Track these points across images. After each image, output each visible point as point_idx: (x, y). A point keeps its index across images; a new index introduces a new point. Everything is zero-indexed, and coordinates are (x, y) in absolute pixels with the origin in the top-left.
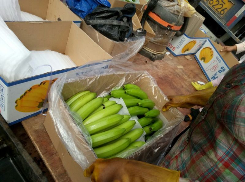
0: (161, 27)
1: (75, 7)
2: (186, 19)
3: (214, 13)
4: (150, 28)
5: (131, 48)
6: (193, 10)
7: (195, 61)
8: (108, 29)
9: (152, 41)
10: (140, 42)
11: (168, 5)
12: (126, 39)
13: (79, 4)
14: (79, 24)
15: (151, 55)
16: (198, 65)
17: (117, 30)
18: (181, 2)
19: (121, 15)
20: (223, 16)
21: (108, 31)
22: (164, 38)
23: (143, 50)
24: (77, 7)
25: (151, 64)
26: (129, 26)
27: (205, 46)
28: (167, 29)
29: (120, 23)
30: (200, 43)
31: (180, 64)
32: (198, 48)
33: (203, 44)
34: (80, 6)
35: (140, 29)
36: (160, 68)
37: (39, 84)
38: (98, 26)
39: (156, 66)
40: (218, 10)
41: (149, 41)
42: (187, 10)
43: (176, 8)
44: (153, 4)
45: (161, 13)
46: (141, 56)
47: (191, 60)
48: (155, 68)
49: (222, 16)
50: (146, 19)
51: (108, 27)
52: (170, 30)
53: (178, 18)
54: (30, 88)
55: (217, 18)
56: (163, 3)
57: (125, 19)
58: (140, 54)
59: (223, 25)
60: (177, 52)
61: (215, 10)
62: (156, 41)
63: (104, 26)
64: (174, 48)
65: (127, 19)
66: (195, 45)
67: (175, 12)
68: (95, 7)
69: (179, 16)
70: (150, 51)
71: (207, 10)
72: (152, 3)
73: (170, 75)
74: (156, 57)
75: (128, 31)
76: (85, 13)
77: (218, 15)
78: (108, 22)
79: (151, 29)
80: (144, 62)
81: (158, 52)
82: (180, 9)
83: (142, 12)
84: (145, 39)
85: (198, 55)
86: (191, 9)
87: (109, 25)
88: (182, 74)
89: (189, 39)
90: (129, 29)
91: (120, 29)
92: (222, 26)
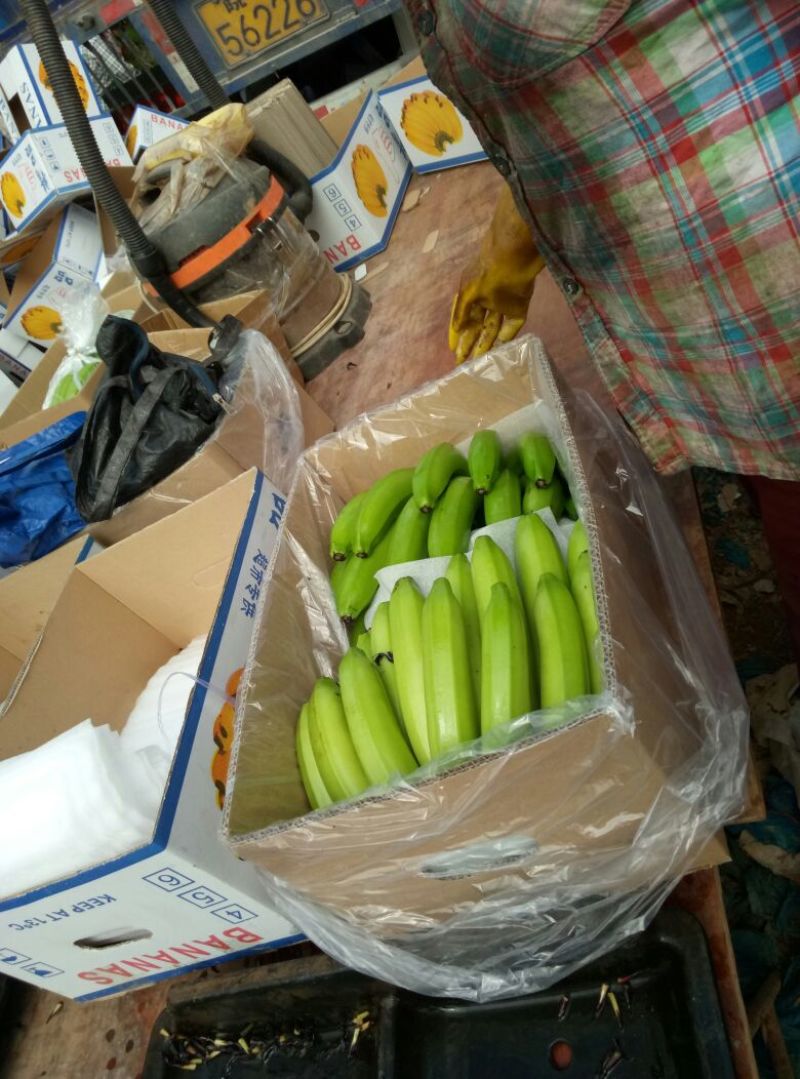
0: (244, 258)
1: (32, 536)
2: (256, 152)
3: (296, 38)
4: (231, 299)
5: (263, 397)
6: (231, 111)
7: (439, 176)
8: (152, 448)
9: (282, 314)
10: (258, 352)
11: (173, 200)
12: (216, 397)
13: (26, 517)
14: (95, 546)
15: (335, 336)
16: (457, 171)
17: (170, 416)
18: (184, 146)
19: (128, 382)
20: (322, 8)
21: (159, 451)
22: (289, 264)
23: (301, 361)
24: (32, 529)
25: (368, 348)
26: (177, 369)
27: (395, 118)
28: (259, 236)
29: (150, 394)
30: (377, 135)
31: (420, 239)
32: (393, 148)
33: (388, 124)
34: (36, 518)
35: (211, 338)
36: (396, 321)
37: (216, 748)
38: (129, 481)
39: (385, 332)
40: (292, 18)
41: (275, 324)
42: (219, 133)
43: (195, 174)
44: (147, 253)
45: (193, 237)
46: (322, 378)
47: (427, 190)
48: (388, 339)
49: (318, 13)
50: (191, 305)
51: (146, 445)
52: (269, 226)
53: (234, 182)
54: (213, 784)
55: (320, 35)
56: (159, 218)
57: (149, 374)
58: (314, 376)
59: (357, 19)
60: (370, 233)
61: (284, 33)
62: (286, 298)
63: (138, 457)
64: (352, 241)
65: (151, 368)
66: (376, 155)
67: (209, 184)
68: (66, 469)
69: (231, 173)
70: (317, 333)
71: (273, 66)
72: (142, 256)
73: (440, 289)
74: (351, 320)
75: (193, 379)
76: (69, 509)
77: (312, 28)
78: (129, 438)
79: (236, 297)
80: (347, 374)
81: (336, 308)
82: (207, 160)
83: (162, 311)
84: (254, 333)
85: (420, 157)
86: (223, 120)
87: (142, 436)
88: (459, 243)
89: (339, 167)
90: (187, 373)
91: (175, 405)
92: (359, 27)
